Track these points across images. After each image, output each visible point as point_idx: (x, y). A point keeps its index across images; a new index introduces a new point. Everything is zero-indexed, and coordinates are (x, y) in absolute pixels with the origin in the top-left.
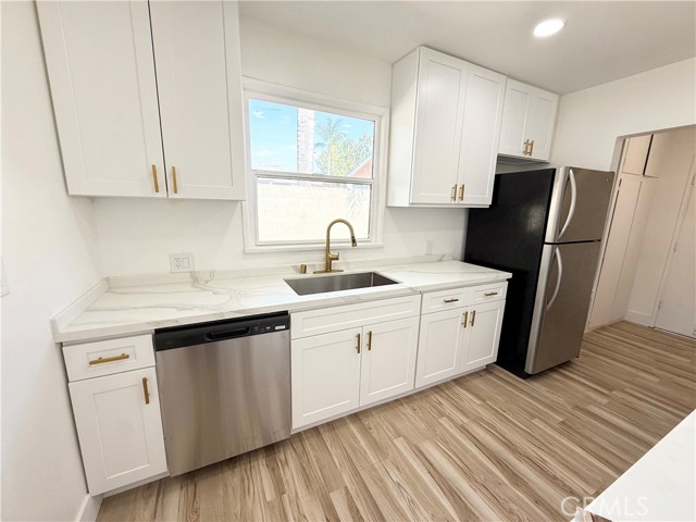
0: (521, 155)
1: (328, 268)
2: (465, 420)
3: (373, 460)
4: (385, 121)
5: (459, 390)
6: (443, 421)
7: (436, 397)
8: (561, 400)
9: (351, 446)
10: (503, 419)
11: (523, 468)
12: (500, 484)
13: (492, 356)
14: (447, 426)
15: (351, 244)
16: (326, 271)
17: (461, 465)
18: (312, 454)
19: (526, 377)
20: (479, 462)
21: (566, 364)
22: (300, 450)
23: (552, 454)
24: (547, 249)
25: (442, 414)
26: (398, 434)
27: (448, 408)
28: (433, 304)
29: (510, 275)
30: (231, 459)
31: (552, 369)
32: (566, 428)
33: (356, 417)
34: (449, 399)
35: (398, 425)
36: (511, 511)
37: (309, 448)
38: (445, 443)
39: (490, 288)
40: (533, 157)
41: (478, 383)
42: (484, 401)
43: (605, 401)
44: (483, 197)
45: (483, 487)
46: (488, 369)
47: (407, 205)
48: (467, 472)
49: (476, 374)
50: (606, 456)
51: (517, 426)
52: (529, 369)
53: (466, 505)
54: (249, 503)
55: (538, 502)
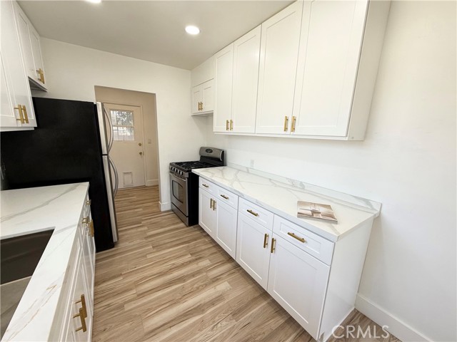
2: (134, 291)
6: (127, 307)
8: (138, 241)
10: (140, 271)
11: (176, 274)
14: (134, 306)
17: (168, 305)
19: (114, 245)
20: (168, 294)
23: (170, 259)
25: (121, 307)
32: (157, 247)
36: (198, 288)
38: (149, 311)
42: (121, 275)
43: (146, 228)
45: (184, 297)
48: (174, 303)
50: (174, 243)
51: (148, 266)
53: (194, 309)
55: (193, 275)
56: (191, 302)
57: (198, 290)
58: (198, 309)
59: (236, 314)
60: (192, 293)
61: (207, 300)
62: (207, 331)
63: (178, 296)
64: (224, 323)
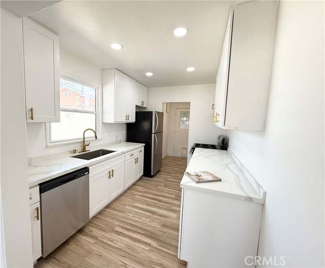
0: (141, 105)
1: (84, 150)
2: (142, 194)
3: (122, 215)
4: (100, 90)
5: (135, 187)
6: (136, 196)
7: (130, 191)
8: (161, 180)
9: (112, 215)
11: (160, 198)
12: (157, 203)
13: (142, 173)
14: (138, 197)
15: (95, 138)
16: (83, 151)
17: (146, 204)
18: (99, 224)
19: (151, 177)
20: (150, 201)
21: (159, 171)
22: (93, 225)
23: (165, 192)
24: (153, 135)
26: (125, 205)
27: (135, 193)
28: (128, 156)
29: (144, 144)
30: (66, 241)
31: (157, 173)
32: (165, 186)
33: (108, 207)
34: (134, 190)
35: (123, 203)
37: (97, 223)
38: (140, 201)
39: (140, 150)
40: (144, 106)
41: (140, 183)
42: (144, 187)
43: (170, 177)
44: (132, 119)
45: (154, 206)
46: (141, 178)
47: (113, 122)
48: (148, 205)
49: (138, 181)
51: (155, 190)
52: (152, 174)
54: (86, 247)
55: (166, 203)
56: (154, 209)
57: (161, 208)
58: (154, 213)
59: (164, 225)
60: (158, 207)
61: (160, 213)
62: (148, 220)
63: (153, 205)
64: (156, 224)
